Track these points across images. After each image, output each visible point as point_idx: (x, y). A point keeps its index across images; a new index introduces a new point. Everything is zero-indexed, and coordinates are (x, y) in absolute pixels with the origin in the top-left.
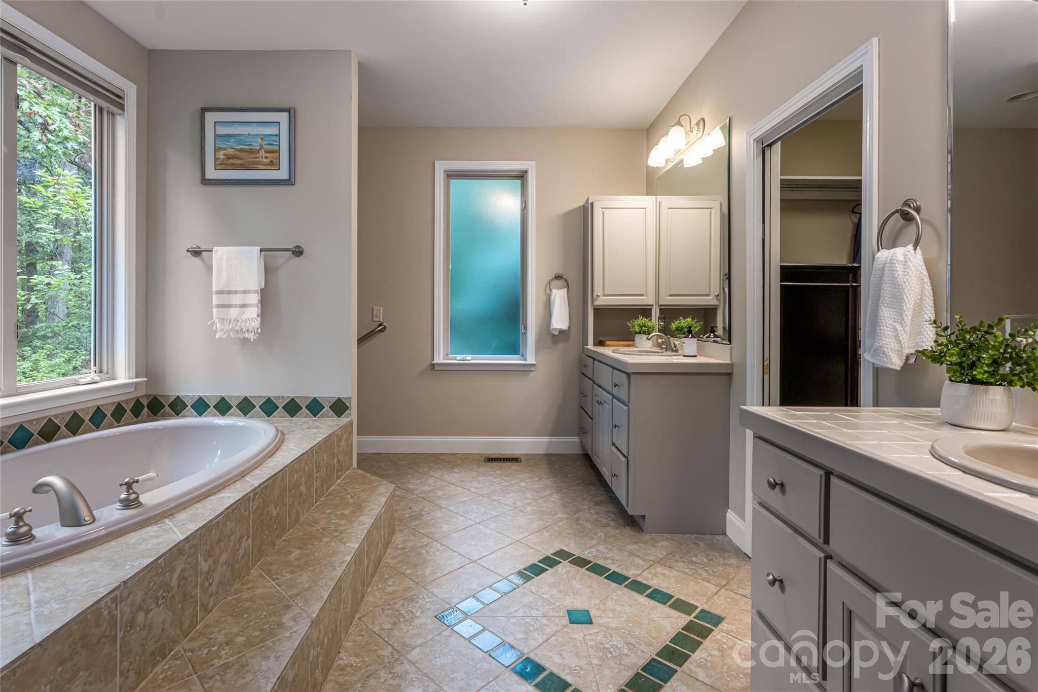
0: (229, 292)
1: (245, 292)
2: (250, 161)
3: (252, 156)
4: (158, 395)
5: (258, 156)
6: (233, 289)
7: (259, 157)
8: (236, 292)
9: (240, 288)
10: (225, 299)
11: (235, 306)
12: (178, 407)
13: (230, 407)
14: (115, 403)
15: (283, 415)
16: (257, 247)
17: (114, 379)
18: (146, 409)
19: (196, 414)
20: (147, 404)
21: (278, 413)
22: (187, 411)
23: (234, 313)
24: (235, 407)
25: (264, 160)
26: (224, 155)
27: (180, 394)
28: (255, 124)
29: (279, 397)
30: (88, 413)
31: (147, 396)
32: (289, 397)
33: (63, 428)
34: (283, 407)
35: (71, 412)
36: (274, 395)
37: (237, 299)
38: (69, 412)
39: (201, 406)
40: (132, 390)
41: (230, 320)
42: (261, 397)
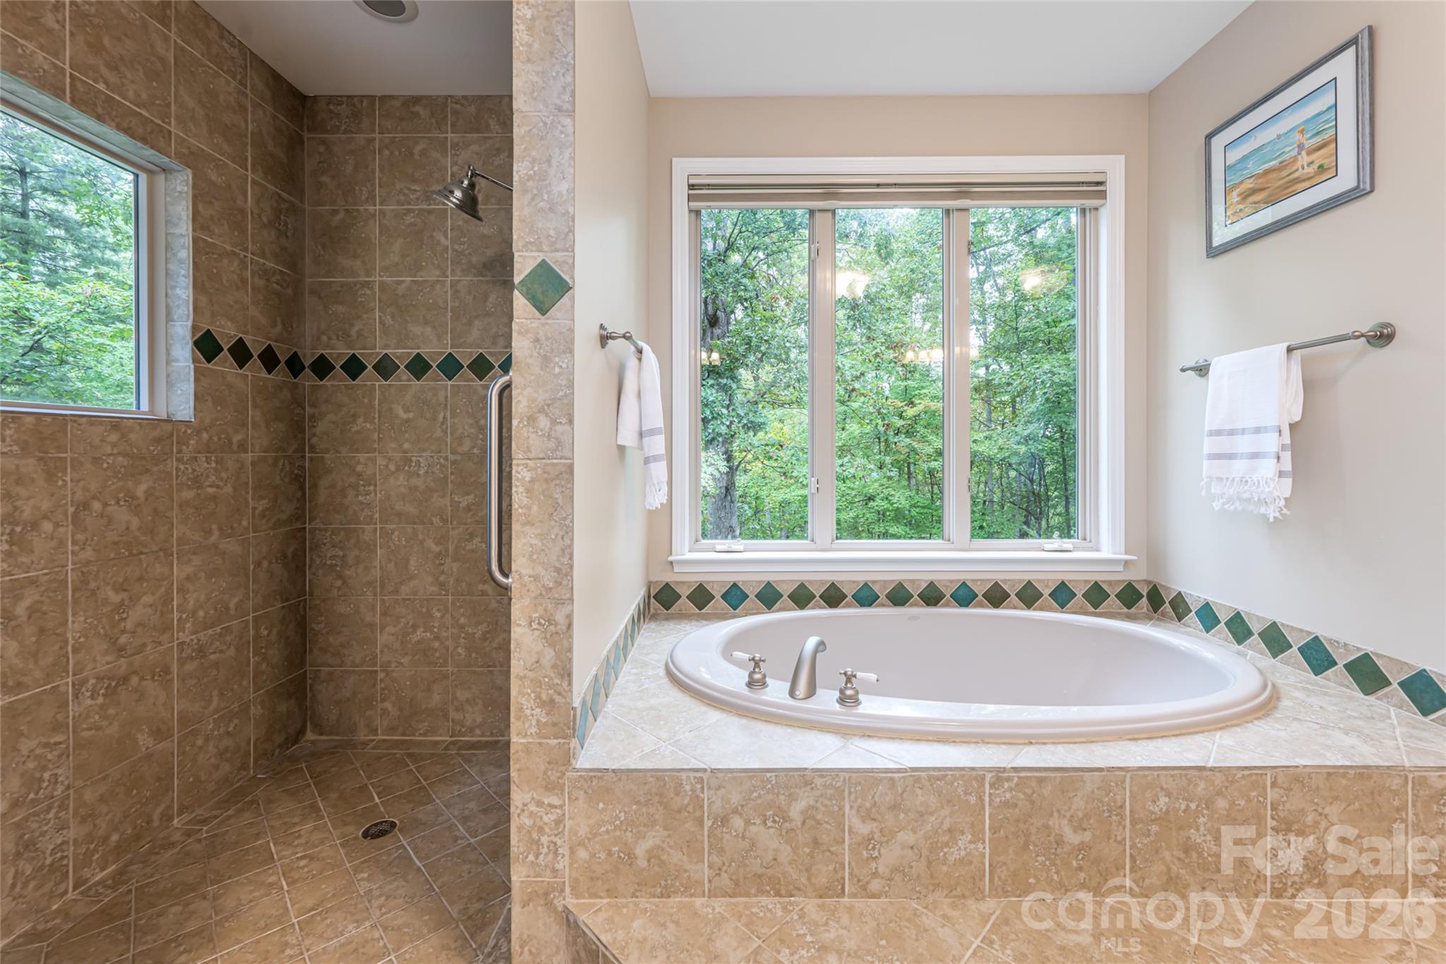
0: (1232, 432)
1: (1257, 430)
2: (1279, 187)
3: (1284, 173)
4: (1162, 586)
5: (1295, 168)
6: (1239, 426)
7: (1297, 170)
8: (1243, 431)
9: (1251, 424)
10: (1224, 445)
11: (1242, 456)
12: (1179, 608)
13: (1250, 634)
14: (1090, 581)
15: (1346, 682)
16: (1281, 345)
17: (1098, 550)
18: (1144, 600)
19: (1201, 627)
20: (1148, 594)
21: (1336, 673)
22: (1191, 619)
23: (1239, 466)
24: (1256, 635)
25: (1307, 170)
26: (1238, 195)
27: (1183, 590)
28: (1289, 111)
29: (1338, 642)
30: (1047, 586)
31: (1148, 582)
32: (1358, 649)
33: (1013, 596)
34: (1345, 666)
35: (1024, 580)
36: (1328, 635)
37: (1244, 444)
38: (1020, 581)
39: (1208, 617)
40: (1121, 569)
41: (1233, 479)
42: (1302, 631)
